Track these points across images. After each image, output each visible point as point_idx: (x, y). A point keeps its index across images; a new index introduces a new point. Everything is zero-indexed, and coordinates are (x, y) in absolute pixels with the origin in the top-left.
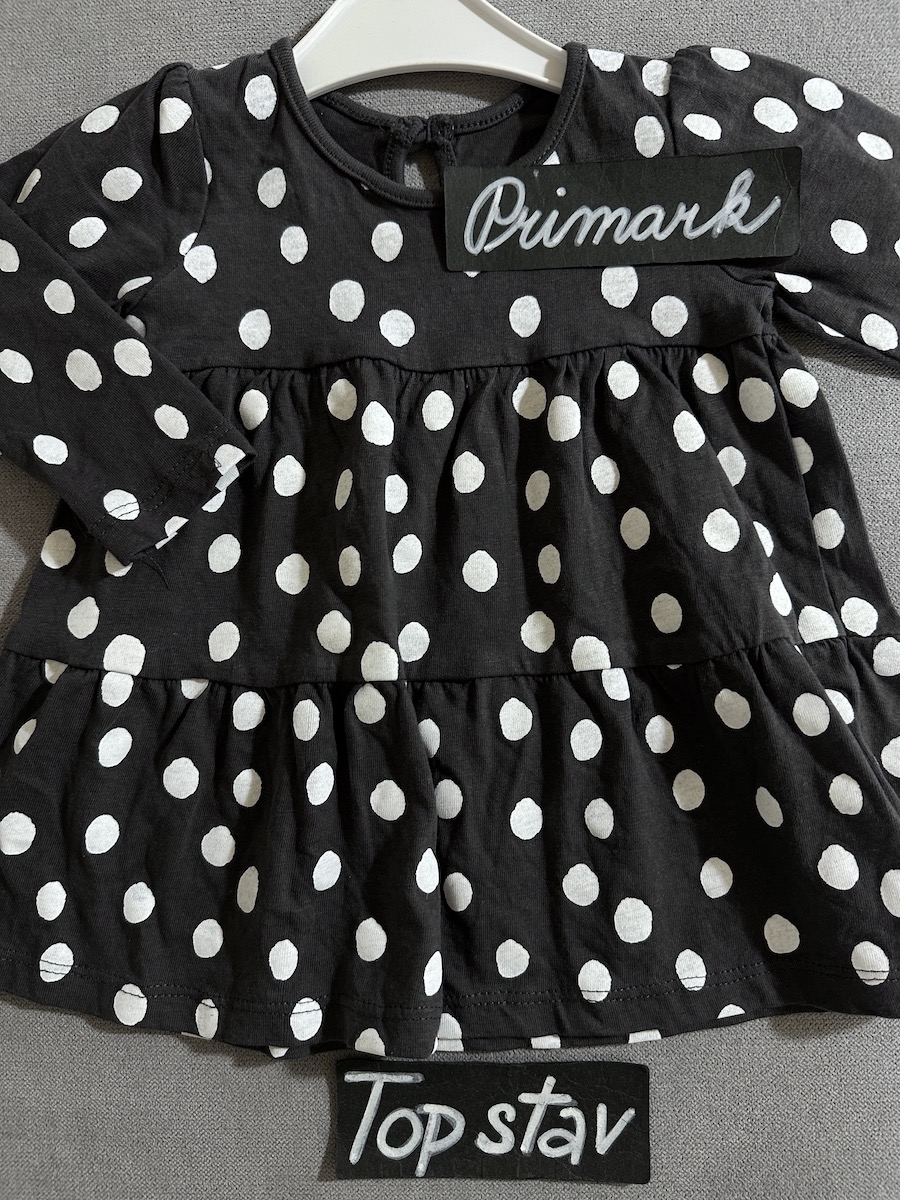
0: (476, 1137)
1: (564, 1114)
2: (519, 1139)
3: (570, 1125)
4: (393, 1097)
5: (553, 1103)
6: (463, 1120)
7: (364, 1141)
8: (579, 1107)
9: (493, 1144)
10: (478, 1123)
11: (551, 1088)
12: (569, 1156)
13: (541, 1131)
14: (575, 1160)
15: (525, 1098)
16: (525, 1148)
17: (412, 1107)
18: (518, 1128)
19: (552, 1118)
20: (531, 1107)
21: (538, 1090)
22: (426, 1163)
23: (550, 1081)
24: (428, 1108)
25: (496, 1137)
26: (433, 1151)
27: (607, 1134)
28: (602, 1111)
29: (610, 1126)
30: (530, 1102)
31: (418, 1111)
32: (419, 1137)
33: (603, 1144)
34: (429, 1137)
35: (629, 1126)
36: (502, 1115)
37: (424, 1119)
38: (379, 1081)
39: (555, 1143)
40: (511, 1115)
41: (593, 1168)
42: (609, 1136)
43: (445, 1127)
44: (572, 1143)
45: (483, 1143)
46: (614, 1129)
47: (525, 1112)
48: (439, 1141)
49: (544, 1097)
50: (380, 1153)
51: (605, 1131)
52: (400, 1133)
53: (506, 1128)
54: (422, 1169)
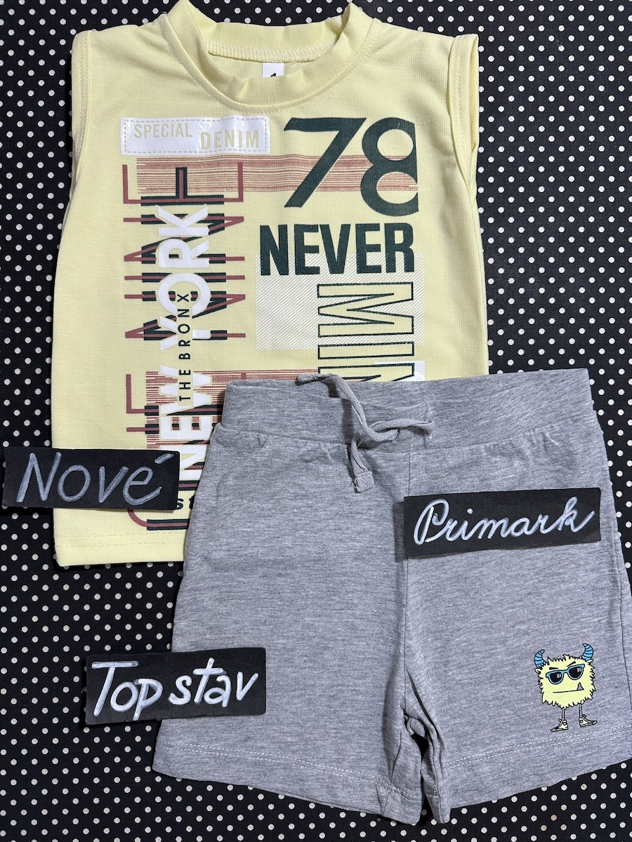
0: (169, 696)
1: (219, 679)
2: (193, 695)
3: (222, 685)
4: (120, 676)
5: (213, 673)
6: (161, 686)
7: (103, 703)
8: (227, 675)
9: (179, 699)
10: (170, 688)
11: (211, 665)
12: (221, 703)
13: (206, 690)
14: (225, 704)
15: (197, 672)
16: (197, 700)
17: (132, 681)
18: (193, 689)
19: (213, 682)
20: (202, 676)
21: (204, 667)
22: (139, 713)
23: (211, 661)
24: (141, 681)
25: (180, 695)
26: (144, 705)
28: (240, 676)
29: (244, 684)
30: (200, 674)
31: (136, 683)
32: (136, 698)
33: (240, 695)
34: (141, 698)
35: (255, 683)
36: (184, 683)
37: (139, 687)
38: (112, 667)
39: (214, 696)
40: (189, 681)
41: (235, 708)
42: (244, 689)
43: (151, 691)
44: (224, 695)
45: (173, 699)
46: (246, 686)
47: (197, 680)
48: (147, 700)
49: (208, 671)
50: (112, 709)
51: (241, 687)
52: (124, 697)
53: (186, 689)
54: (136, 716)
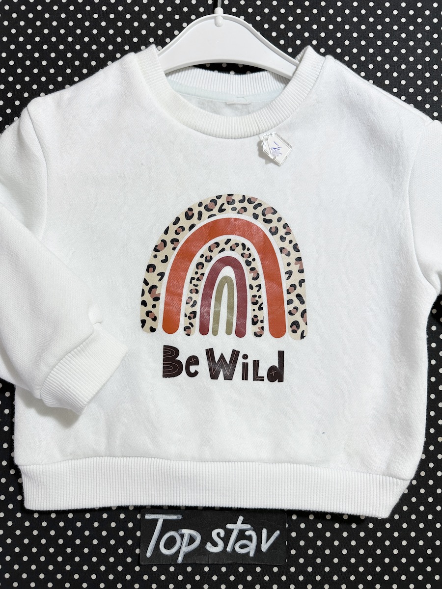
0: (206, 544)
1: (247, 533)
2: (226, 545)
3: (250, 538)
4: (168, 526)
5: (242, 528)
6: (200, 536)
7: (154, 547)
8: (254, 530)
9: (214, 547)
10: (207, 538)
11: (241, 522)
12: (249, 553)
13: (236, 541)
14: (252, 554)
15: (229, 526)
16: (229, 549)
17: (176, 530)
18: (226, 540)
19: (242, 535)
20: (232, 531)
21: (235, 522)
22: (182, 557)
23: (241, 518)
24: (186, 532)
25: (215, 544)
26: (186, 551)
27: (267, 542)
28: (264, 532)
29: (268, 538)
30: (232, 528)
31: (179, 532)
32: (180, 544)
33: (265, 547)
34: (184, 545)
35: (277, 539)
36: (218, 534)
37: (182, 536)
38: (161, 518)
39: (242, 547)
40: (222, 534)
41: (261, 558)
42: (267, 543)
43: (192, 540)
44: (251, 547)
45: (209, 547)
46: (270, 540)
47: (229, 533)
48: (189, 547)
49: (238, 526)
50: (161, 552)
51: (265, 541)
52: (170, 543)
53: (220, 540)
54: (180, 559)
